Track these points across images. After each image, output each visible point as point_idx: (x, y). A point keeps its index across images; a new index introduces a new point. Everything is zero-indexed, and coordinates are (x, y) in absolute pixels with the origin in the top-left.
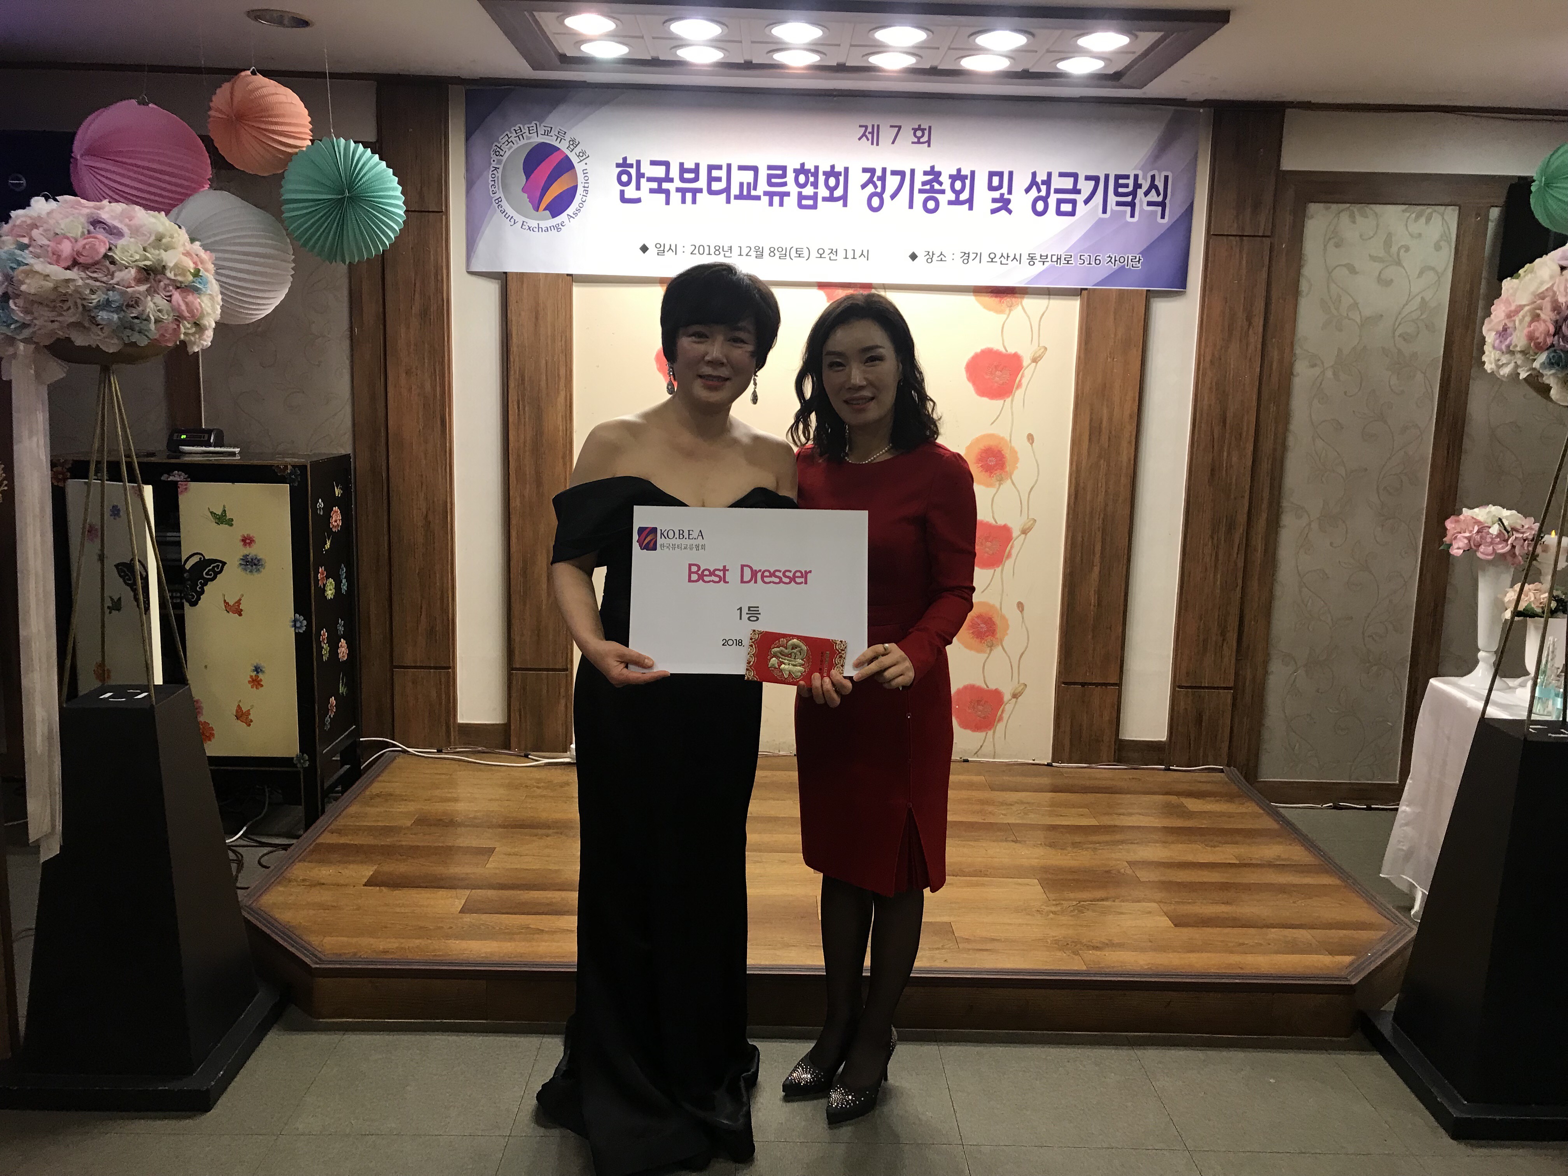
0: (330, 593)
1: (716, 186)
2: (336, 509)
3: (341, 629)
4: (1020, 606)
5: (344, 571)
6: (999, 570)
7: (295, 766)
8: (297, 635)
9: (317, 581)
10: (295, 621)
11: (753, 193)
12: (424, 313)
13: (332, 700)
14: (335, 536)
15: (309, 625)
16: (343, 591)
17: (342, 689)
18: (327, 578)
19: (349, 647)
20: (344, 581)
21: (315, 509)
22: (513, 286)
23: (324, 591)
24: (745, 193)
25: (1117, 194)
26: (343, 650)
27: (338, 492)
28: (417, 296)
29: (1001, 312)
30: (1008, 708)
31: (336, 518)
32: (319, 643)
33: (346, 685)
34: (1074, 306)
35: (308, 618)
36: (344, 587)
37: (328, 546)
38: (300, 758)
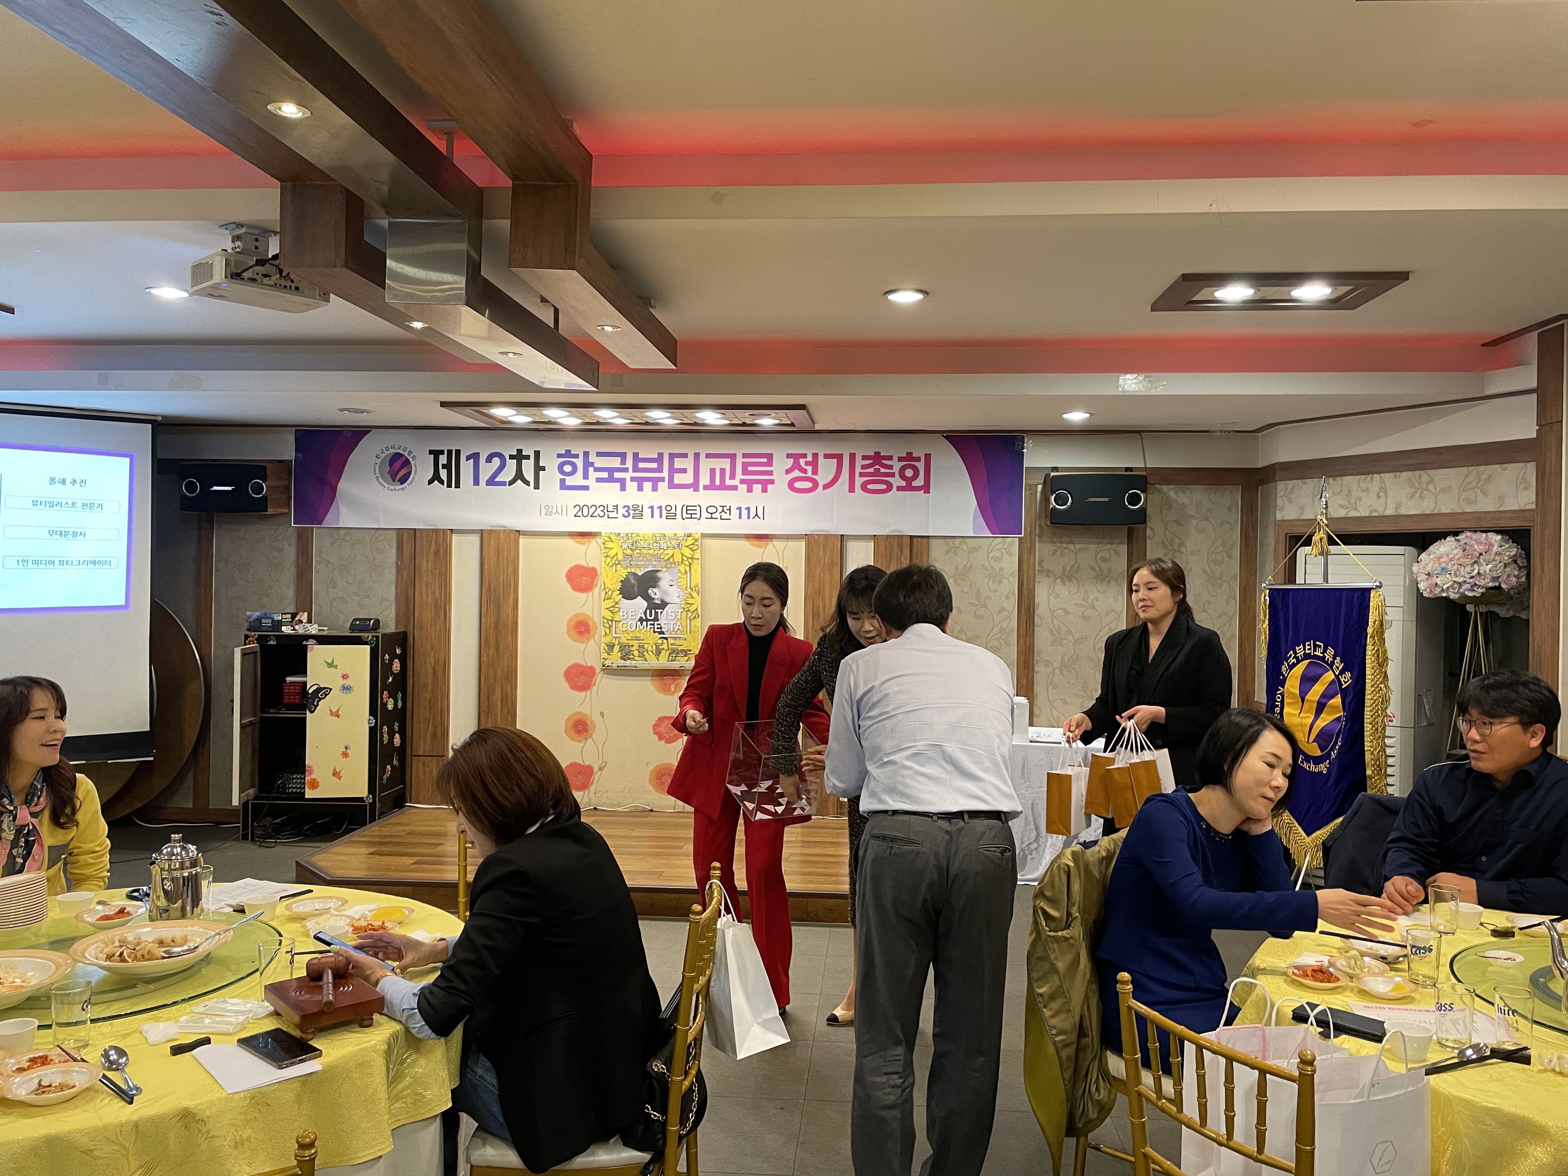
0: (390, 706)
2: (396, 660)
3: (396, 728)
5: (400, 695)
7: (365, 802)
8: (370, 728)
9: (382, 698)
10: (369, 720)
12: (437, 553)
13: (389, 767)
14: (395, 676)
15: (376, 723)
16: (399, 707)
17: (395, 762)
18: (389, 698)
19: (401, 739)
20: (400, 701)
21: (383, 659)
22: (486, 537)
23: (386, 704)
26: (397, 740)
27: (398, 651)
28: (433, 543)
31: (396, 666)
32: (382, 733)
33: (398, 760)
35: (376, 718)
36: (400, 704)
37: (390, 680)
38: (367, 797)
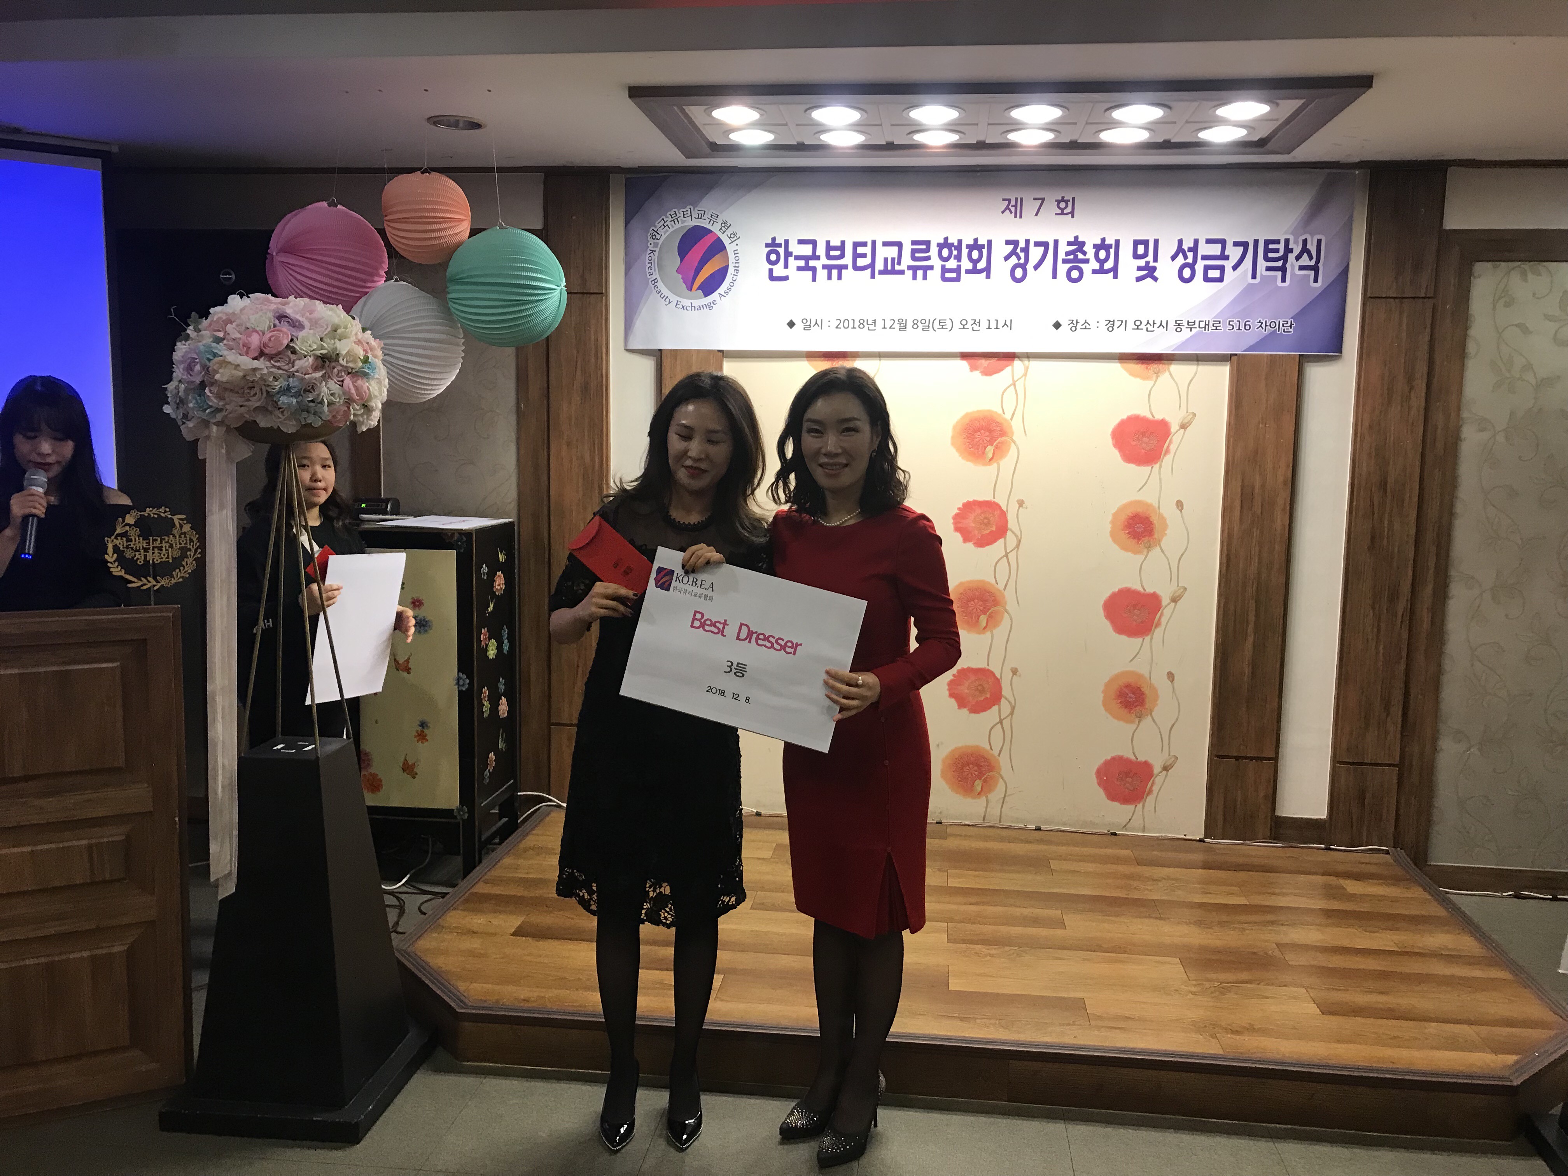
0: (492, 653)
1: (861, 262)
2: (499, 573)
3: (502, 687)
4: (1171, 676)
5: (505, 633)
6: (1148, 638)
7: (455, 817)
8: (460, 692)
9: (479, 641)
10: (459, 679)
11: (897, 268)
12: (585, 388)
13: (492, 755)
14: (498, 600)
15: (471, 684)
16: (505, 652)
17: (501, 745)
18: (490, 638)
19: (510, 704)
20: (506, 641)
21: (479, 573)
22: (667, 363)
23: (486, 651)
24: (889, 268)
25: (1267, 259)
26: (503, 708)
27: (502, 558)
28: (579, 372)
29: (1145, 378)
30: (1158, 780)
31: (500, 583)
32: (480, 700)
33: (505, 741)
34: (1224, 371)
35: (470, 676)
36: (506, 648)
37: (491, 608)
38: (460, 810)
